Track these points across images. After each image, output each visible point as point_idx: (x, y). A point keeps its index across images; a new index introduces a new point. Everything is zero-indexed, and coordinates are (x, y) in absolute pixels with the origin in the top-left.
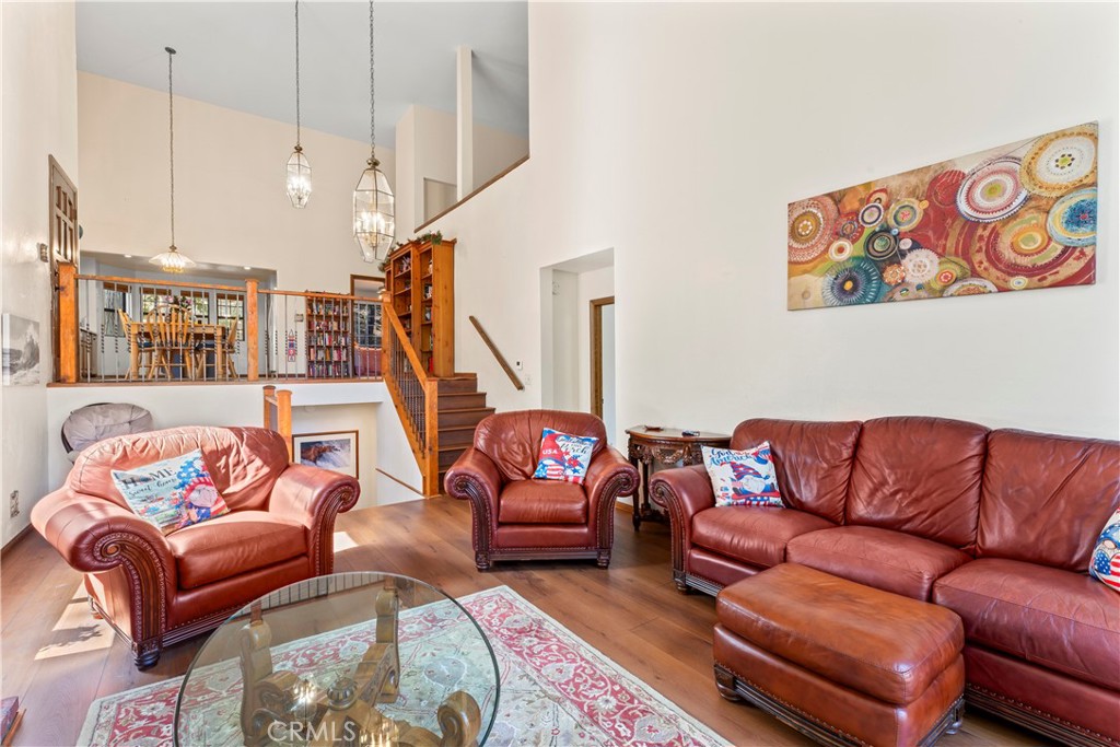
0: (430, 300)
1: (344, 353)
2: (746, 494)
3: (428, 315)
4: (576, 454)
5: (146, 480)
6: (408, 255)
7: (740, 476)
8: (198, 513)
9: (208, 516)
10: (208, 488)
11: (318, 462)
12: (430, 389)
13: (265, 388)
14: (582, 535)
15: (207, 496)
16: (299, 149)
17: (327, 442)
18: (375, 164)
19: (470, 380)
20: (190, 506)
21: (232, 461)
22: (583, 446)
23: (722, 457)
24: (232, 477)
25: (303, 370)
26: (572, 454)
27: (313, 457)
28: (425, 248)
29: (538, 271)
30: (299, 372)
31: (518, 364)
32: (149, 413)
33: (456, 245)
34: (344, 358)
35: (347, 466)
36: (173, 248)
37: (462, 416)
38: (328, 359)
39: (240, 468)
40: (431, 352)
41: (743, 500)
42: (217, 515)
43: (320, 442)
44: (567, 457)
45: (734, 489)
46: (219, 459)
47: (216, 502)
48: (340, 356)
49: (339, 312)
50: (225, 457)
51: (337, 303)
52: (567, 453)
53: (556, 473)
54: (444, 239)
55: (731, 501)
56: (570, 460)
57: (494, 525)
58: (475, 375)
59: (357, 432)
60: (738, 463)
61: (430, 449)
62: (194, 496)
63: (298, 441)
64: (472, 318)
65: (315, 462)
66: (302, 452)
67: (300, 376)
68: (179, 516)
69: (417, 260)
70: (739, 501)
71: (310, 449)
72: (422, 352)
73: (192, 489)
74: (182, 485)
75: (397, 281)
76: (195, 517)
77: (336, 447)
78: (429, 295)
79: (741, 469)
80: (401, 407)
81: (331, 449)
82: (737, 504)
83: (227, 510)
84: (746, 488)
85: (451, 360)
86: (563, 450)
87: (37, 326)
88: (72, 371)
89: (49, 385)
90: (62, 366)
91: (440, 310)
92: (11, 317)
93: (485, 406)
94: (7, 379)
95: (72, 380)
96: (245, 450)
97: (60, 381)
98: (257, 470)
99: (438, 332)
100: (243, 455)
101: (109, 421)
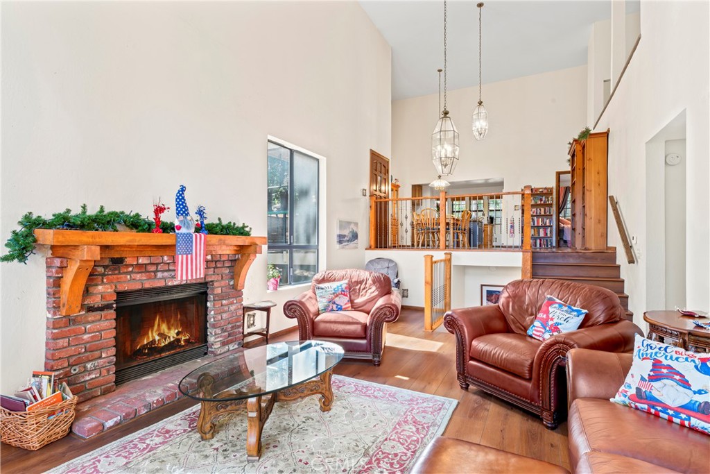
2: (653, 401)
4: (559, 321)
5: (322, 289)
7: (655, 377)
8: (337, 307)
9: (340, 309)
10: (345, 297)
13: (445, 254)
14: (526, 388)
15: (343, 301)
16: (480, 103)
18: (446, 113)
19: (612, 254)
20: (334, 303)
21: (363, 286)
22: (568, 316)
23: (650, 351)
24: (361, 294)
25: (516, 242)
26: (555, 321)
27: (494, 301)
31: (633, 238)
32: (396, 264)
38: (537, 236)
39: (364, 291)
41: (646, 406)
42: (345, 310)
44: (550, 323)
45: (638, 390)
46: (357, 285)
47: (346, 304)
50: (360, 284)
52: (552, 319)
53: (538, 334)
55: (627, 401)
56: (552, 325)
57: (468, 357)
58: (616, 247)
60: (665, 362)
62: (337, 299)
63: (485, 289)
64: (611, 198)
66: (487, 296)
68: (329, 306)
69: (581, 154)
70: (639, 405)
71: (492, 295)
72: (584, 229)
73: (337, 296)
74: (334, 294)
76: (335, 309)
79: (665, 371)
82: (637, 408)
83: (350, 309)
84: (655, 394)
85: (604, 236)
86: (551, 316)
87: (356, 224)
88: (373, 243)
89: (366, 249)
90: (370, 241)
91: (593, 192)
92: (340, 221)
93: (619, 277)
94: (338, 246)
95: (373, 247)
96: (370, 282)
97: (370, 247)
98: (371, 293)
99: (590, 210)
100: (367, 285)
101: (379, 266)
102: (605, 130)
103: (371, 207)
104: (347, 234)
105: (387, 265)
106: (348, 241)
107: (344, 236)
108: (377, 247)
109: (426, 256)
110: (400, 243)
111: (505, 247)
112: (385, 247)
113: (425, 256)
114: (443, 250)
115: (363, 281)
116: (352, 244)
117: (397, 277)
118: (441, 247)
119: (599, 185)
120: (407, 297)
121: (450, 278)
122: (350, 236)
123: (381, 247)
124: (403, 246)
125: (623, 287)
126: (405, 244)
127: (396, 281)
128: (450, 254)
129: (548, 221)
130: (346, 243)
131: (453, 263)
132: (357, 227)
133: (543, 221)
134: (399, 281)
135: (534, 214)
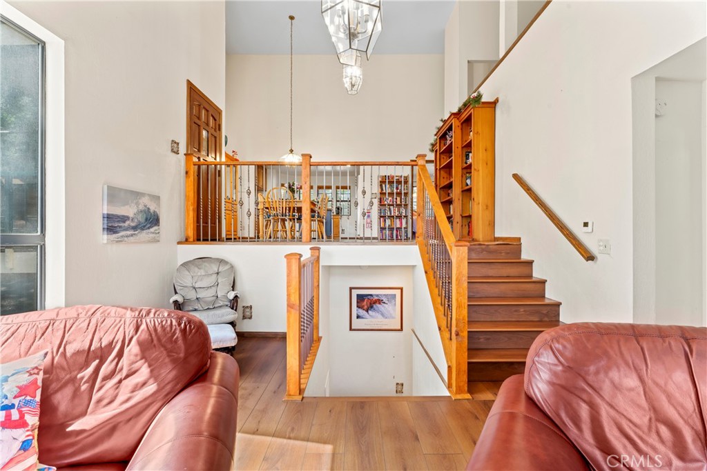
0: (471, 165)
1: (404, 221)
3: (468, 182)
6: (450, 129)
12: (459, 255)
13: (311, 248)
17: (377, 296)
19: (513, 246)
21: (104, 369)
25: (375, 233)
27: (366, 307)
28: (464, 116)
30: (373, 236)
31: (586, 224)
33: (497, 106)
34: (404, 225)
35: (393, 318)
36: (292, 151)
37: (503, 287)
40: (470, 216)
43: (371, 295)
48: (401, 223)
49: (401, 190)
50: (97, 361)
51: (399, 182)
54: (483, 100)
58: (520, 239)
59: (402, 289)
61: (457, 335)
63: (355, 293)
64: (516, 176)
65: (367, 311)
66: (357, 302)
67: (374, 238)
69: (459, 131)
71: (363, 300)
72: (462, 217)
75: (442, 156)
77: (384, 301)
78: (470, 161)
80: (431, 273)
81: (379, 301)
85: (492, 224)
87: (156, 198)
88: (191, 233)
89: (179, 243)
90: (186, 229)
91: (481, 171)
92: (109, 187)
93: (531, 276)
94: (105, 238)
95: (191, 240)
96: (133, 349)
97: (187, 240)
98: (135, 389)
99: (478, 194)
100: (125, 361)
101: (202, 272)
102: (492, 100)
103: (187, 173)
104: (131, 215)
105: (216, 270)
106: (135, 228)
107: (124, 219)
108: (199, 240)
109: (289, 257)
110: (240, 234)
111: (361, 238)
112: (213, 240)
113: (286, 256)
114: (307, 243)
115: (110, 346)
116: (144, 235)
117: (233, 288)
118: (304, 238)
119: (487, 164)
120: (250, 318)
121: (318, 285)
122: (141, 218)
123: (206, 240)
124: (243, 238)
125: (544, 290)
126: (246, 235)
127: (231, 295)
128: (318, 249)
129: (404, 211)
130: (129, 233)
131: (323, 262)
132: (159, 205)
133: (399, 211)
134: (236, 297)
135: (391, 203)
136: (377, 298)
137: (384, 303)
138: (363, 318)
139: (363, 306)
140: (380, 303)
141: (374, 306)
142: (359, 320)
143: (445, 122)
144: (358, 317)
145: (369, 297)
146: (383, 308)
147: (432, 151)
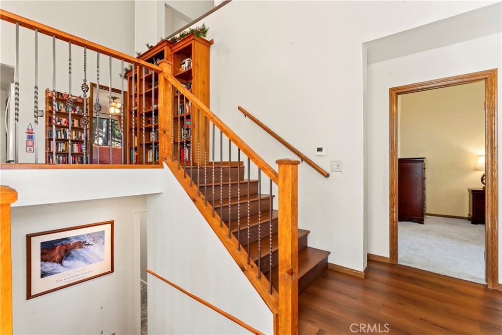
11: (65, 263)
17: (77, 237)
27: (58, 257)
28: (181, 46)
29: (361, 46)
31: (320, 150)
33: (212, 46)
43: (66, 239)
58: (243, 163)
59: (112, 223)
63: (37, 241)
64: (240, 108)
65: (60, 262)
66: (42, 254)
71: (53, 249)
77: (88, 241)
81: (81, 244)
119: (204, 96)
136: (77, 241)
137: (88, 245)
138: (52, 274)
139: (54, 257)
140: (81, 247)
141: (73, 252)
142: (46, 279)
143: (152, 48)
144: (43, 275)
145: (64, 242)
146: (85, 252)
147: (126, 77)
